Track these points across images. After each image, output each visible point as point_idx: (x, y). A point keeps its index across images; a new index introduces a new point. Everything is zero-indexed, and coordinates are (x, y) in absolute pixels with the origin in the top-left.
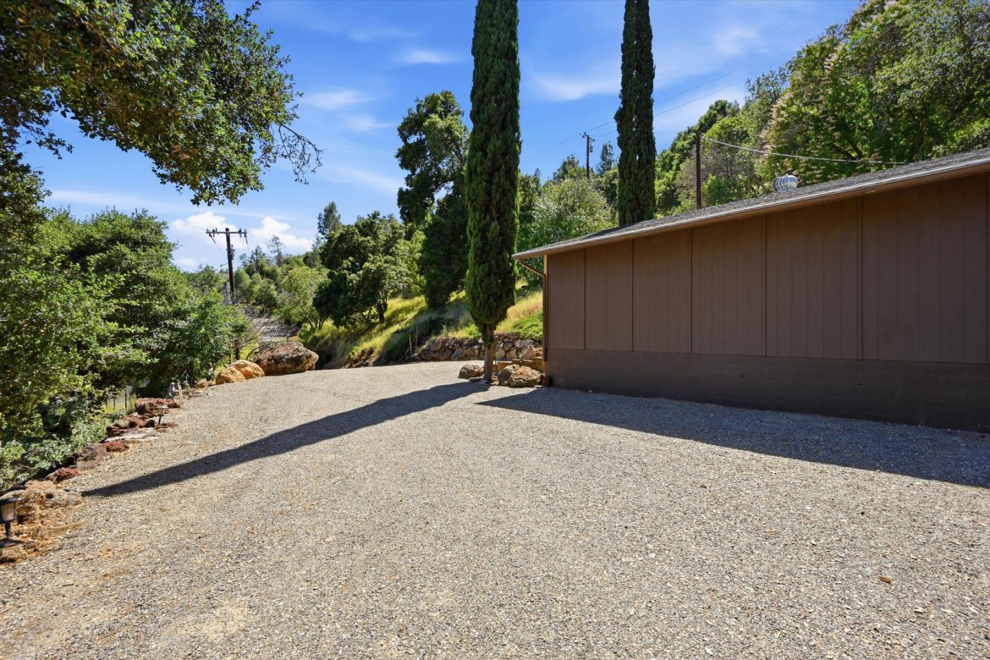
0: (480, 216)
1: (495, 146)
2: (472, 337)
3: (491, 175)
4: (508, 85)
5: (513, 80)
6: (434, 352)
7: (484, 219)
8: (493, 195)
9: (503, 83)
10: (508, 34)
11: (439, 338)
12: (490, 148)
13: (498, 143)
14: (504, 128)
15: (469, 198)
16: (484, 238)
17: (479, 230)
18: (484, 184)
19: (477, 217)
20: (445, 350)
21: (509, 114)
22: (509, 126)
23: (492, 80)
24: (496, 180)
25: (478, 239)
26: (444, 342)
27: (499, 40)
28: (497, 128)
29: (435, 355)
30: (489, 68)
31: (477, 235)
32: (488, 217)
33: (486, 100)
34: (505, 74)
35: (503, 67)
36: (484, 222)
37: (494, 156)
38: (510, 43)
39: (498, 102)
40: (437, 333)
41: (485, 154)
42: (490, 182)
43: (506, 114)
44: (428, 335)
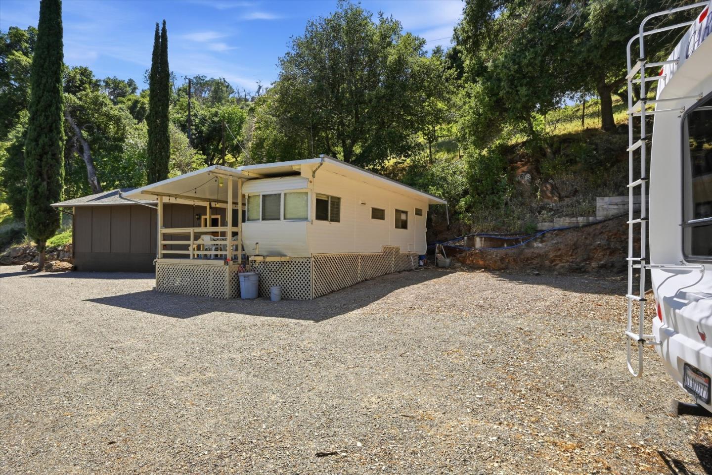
0: (34, 178)
1: (43, 141)
2: (53, 245)
3: (41, 156)
4: (53, 108)
5: (57, 105)
6: (15, 258)
7: (37, 180)
8: (43, 167)
9: (50, 106)
10: (54, 79)
11: (21, 246)
12: (41, 142)
13: (46, 140)
14: (51, 131)
15: (27, 167)
16: (36, 191)
17: (33, 186)
18: (37, 161)
19: (32, 179)
20: (25, 257)
21: (54, 125)
22: (54, 130)
23: (42, 103)
24: (44, 160)
25: (32, 191)
26: (25, 250)
27: (47, 82)
28: (46, 130)
29: (16, 260)
30: (41, 95)
31: (31, 189)
32: (40, 180)
33: (39, 113)
34: (51, 101)
35: (50, 98)
36: (36, 182)
37: (44, 146)
38: (55, 85)
39: (47, 117)
40: (19, 242)
41: (37, 145)
42: (41, 160)
43: (52, 123)
44: (9, 243)
